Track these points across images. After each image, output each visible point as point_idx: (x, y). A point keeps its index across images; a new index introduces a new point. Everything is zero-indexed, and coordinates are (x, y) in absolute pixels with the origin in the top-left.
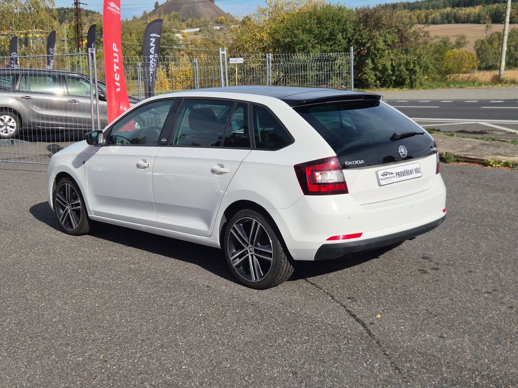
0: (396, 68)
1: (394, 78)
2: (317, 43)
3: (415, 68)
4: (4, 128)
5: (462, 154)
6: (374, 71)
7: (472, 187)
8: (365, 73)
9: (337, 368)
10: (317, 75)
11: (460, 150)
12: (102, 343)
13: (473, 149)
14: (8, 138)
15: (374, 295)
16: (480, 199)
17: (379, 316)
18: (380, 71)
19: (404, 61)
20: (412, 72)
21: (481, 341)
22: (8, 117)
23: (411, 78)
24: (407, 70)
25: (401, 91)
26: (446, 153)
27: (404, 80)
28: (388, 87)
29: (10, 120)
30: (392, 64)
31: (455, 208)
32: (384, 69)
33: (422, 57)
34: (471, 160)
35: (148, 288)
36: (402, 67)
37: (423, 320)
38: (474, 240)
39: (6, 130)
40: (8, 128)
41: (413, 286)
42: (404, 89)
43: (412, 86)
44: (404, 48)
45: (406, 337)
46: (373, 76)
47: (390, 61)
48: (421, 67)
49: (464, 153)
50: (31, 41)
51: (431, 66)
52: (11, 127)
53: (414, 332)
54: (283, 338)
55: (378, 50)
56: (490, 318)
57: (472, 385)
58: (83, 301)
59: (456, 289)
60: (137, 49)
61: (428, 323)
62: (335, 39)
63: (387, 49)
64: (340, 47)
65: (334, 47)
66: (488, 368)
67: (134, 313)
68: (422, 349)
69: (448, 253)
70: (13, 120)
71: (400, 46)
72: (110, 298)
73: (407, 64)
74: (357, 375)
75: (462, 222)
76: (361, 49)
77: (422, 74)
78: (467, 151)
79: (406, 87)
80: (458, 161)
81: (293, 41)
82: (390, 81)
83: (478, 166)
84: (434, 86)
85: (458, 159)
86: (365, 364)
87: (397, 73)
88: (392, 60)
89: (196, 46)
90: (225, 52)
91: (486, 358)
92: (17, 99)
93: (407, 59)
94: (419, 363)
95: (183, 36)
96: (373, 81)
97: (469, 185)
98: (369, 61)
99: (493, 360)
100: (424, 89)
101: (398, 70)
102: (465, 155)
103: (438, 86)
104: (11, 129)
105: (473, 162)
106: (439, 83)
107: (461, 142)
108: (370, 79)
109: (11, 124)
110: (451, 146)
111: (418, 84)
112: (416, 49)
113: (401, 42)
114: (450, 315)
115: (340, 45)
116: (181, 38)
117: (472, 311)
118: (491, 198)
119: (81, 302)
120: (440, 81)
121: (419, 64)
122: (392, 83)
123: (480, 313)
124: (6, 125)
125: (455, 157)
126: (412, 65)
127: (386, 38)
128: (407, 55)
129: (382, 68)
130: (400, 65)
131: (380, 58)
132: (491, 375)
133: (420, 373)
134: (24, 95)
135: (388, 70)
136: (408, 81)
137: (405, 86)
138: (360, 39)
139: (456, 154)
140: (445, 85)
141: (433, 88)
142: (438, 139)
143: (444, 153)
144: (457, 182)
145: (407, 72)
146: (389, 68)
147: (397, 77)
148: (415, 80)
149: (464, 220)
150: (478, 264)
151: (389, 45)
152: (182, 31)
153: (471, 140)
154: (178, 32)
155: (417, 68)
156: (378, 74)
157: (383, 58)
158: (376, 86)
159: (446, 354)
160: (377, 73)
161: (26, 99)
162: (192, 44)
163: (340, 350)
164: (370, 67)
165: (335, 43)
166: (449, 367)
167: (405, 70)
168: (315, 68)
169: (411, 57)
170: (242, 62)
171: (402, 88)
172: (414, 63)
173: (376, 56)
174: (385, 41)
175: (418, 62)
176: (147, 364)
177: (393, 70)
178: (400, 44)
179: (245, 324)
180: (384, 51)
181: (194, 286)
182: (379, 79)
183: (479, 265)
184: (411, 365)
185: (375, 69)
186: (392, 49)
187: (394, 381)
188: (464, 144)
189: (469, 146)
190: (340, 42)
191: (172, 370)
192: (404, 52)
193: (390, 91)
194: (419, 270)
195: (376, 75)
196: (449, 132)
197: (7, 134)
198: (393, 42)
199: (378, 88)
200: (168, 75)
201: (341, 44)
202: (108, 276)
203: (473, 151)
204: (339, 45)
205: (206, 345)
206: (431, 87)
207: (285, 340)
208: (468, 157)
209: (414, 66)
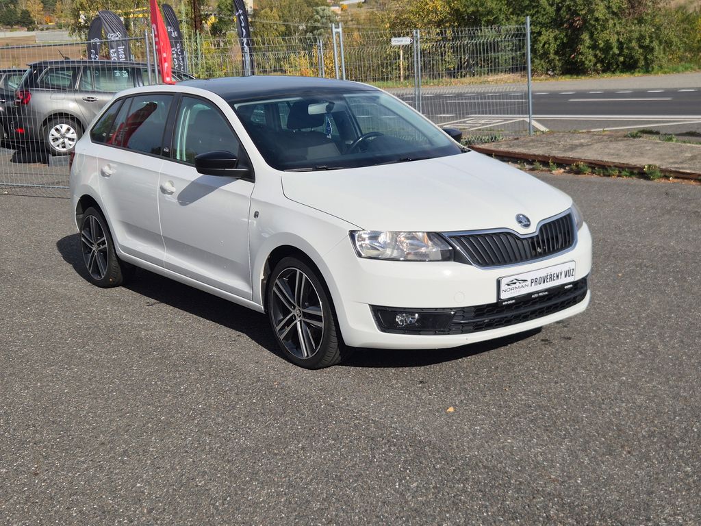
0: (625, 46)
1: (622, 59)
2: (512, 13)
3: (652, 45)
4: (61, 140)
5: (673, 167)
6: (593, 50)
7: (673, 215)
8: (581, 54)
9: (354, 489)
10: (513, 58)
11: (671, 161)
12: (45, 447)
13: (692, 159)
14: (65, 154)
15: (460, 377)
16: (677, 233)
17: (451, 409)
18: (601, 50)
19: (636, 35)
20: (648, 50)
21: (585, 450)
22: (65, 127)
23: (646, 59)
24: (641, 47)
25: (632, 77)
26: (649, 166)
27: (637, 61)
28: (613, 72)
29: (69, 130)
30: (618, 40)
31: (636, 246)
32: (607, 47)
33: (662, 28)
34: (685, 176)
35: (147, 366)
36: (634, 44)
37: (514, 417)
38: (642, 294)
39: (64, 143)
40: (66, 140)
41: (522, 365)
42: (636, 74)
43: (647, 69)
44: (636, 16)
45: (477, 442)
46: (591, 57)
47: (616, 36)
48: (661, 42)
49: (676, 166)
50: (132, 24)
51: (675, 40)
52: (70, 139)
53: (492, 435)
54: (299, 442)
55: (597, 20)
56: (614, 414)
57: (541, 519)
58: (51, 384)
59: (584, 369)
60: (279, 29)
61: (519, 422)
62: (537, 6)
63: (612, 19)
64: (545, 17)
65: (537, 18)
66: (575, 493)
67: (111, 404)
68: (491, 461)
69: (597, 313)
70: (72, 130)
71: (630, 14)
72: (90, 380)
73: (641, 38)
74: (378, 501)
75: (637, 267)
76: (574, 20)
77: (662, 52)
78: (681, 163)
79: (639, 72)
80: (667, 178)
81: (478, 11)
82: (617, 64)
83: (694, 183)
84: (680, 68)
85: (666, 174)
86: (397, 484)
87: (626, 51)
88: (618, 33)
89: (358, 23)
90: (340, 30)
91: (581, 477)
92: (76, 101)
93: (641, 31)
94: (477, 482)
95: (342, 9)
96: (592, 63)
97: (669, 212)
98: (585, 36)
99: (589, 481)
100: (665, 73)
101: (627, 48)
102: (677, 168)
103: (686, 69)
104: (71, 142)
105: (686, 179)
106: (687, 65)
107: (677, 149)
108: (587, 62)
109: (69, 135)
110: (661, 155)
111: (656, 67)
112: (654, 16)
113: (633, 7)
114: (557, 409)
115: (545, 15)
116: (339, 12)
117: (592, 403)
118: (695, 231)
119: (48, 385)
120: (690, 61)
121: (658, 37)
122: (618, 66)
123: (603, 406)
124: (63, 137)
125: (662, 170)
126: (647, 41)
127: (609, 2)
128: (640, 27)
129: (604, 46)
130: (630, 41)
131: (602, 31)
132: (576, 503)
133: (472, 498)
134: (86, 96)
135: (612, 48)
136: (642, 63)
137: (637, 70)
138: (573, 6)
139: (664, 167)
140: (697, 68)
141: (679, 72)
142: (646, 145)
143: (646, 167)
144: (654, 208)
145: (641, 51)
146: (615, 45)
147: (625, 57)
148: (653, 61)
149: (640, 264)
150: (632, 330)
151: (614, 13)
152: (341, 3)
153: (693, 145)
154: (335, 5)
155: (655, 44)
156: (599, 54)
157: (605, 32)
158: (597, 72)
159: (523, 471)
160: (598, 52)
161: (89, 101)
162: (352, 20)
163: (371, 462)
164: (587, 45)
165: (537, 12)
166: (518, 491)
167: (637, 48)
168: (510, 48)
169: (648, 29)
170: (409, 43)
171: (633, 73)
172: (651, 37)
173: (596, 29)
174: (609, 8)
175: (656, 36)
176: (89, 481)
177: (621, 48)
178: (631, 11)
179: (257, 421)
180: (607, 20)
181: (211, 364)
182: (602, 61)
183: (635, 332)
184: (464, 486)
185: (594, 47)
186: (619, 19)
187: (427, 511)
188: (682, 152)
189: (688, 155)
190: (544, 11)
191: (121, 490)
192: (636, 21)
193: (616, 77)
194: (542, 340)
195: (596, 56)
196: (666, 134)
197: (64, 149)
198: (620, 7)
199: (599, 73)
200: (311, 64)
201: (547, 13)
202: (103, 348)
203: (690, 162)
204: (543, 15)
205: (187, 452)
206: (676, 70)
207: (300, 445)
208: (681, 171)
209: (652, 42)
